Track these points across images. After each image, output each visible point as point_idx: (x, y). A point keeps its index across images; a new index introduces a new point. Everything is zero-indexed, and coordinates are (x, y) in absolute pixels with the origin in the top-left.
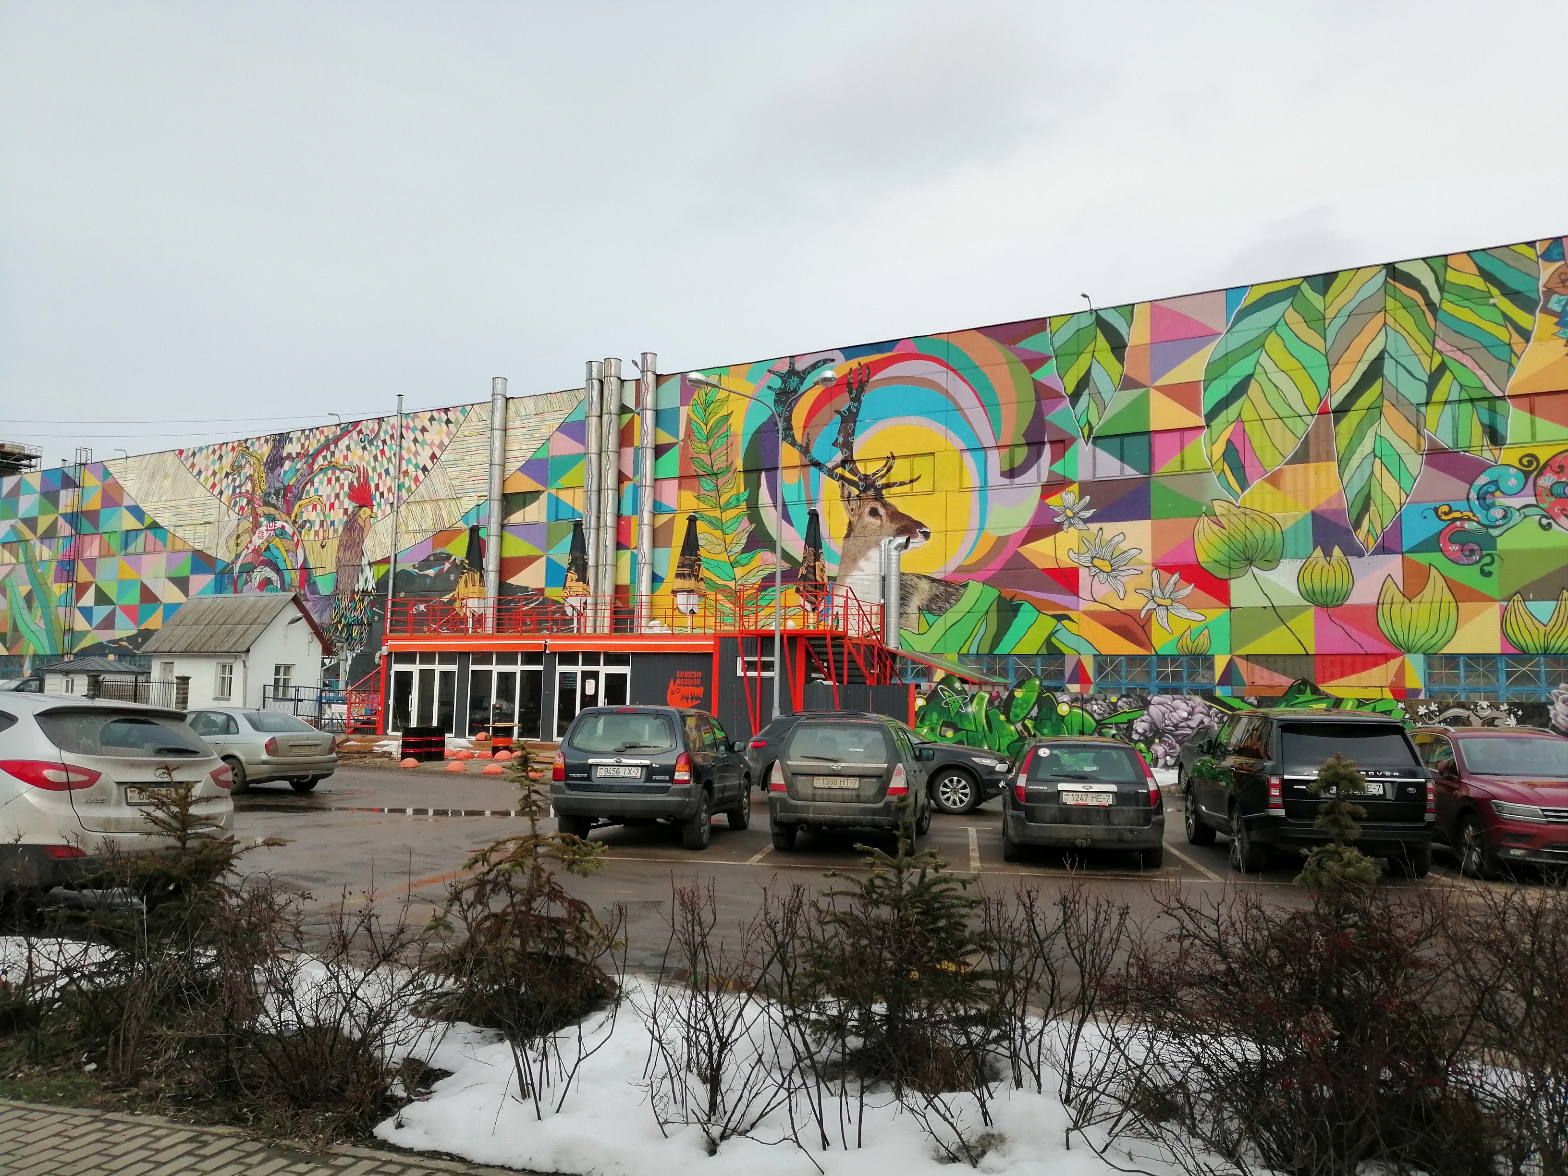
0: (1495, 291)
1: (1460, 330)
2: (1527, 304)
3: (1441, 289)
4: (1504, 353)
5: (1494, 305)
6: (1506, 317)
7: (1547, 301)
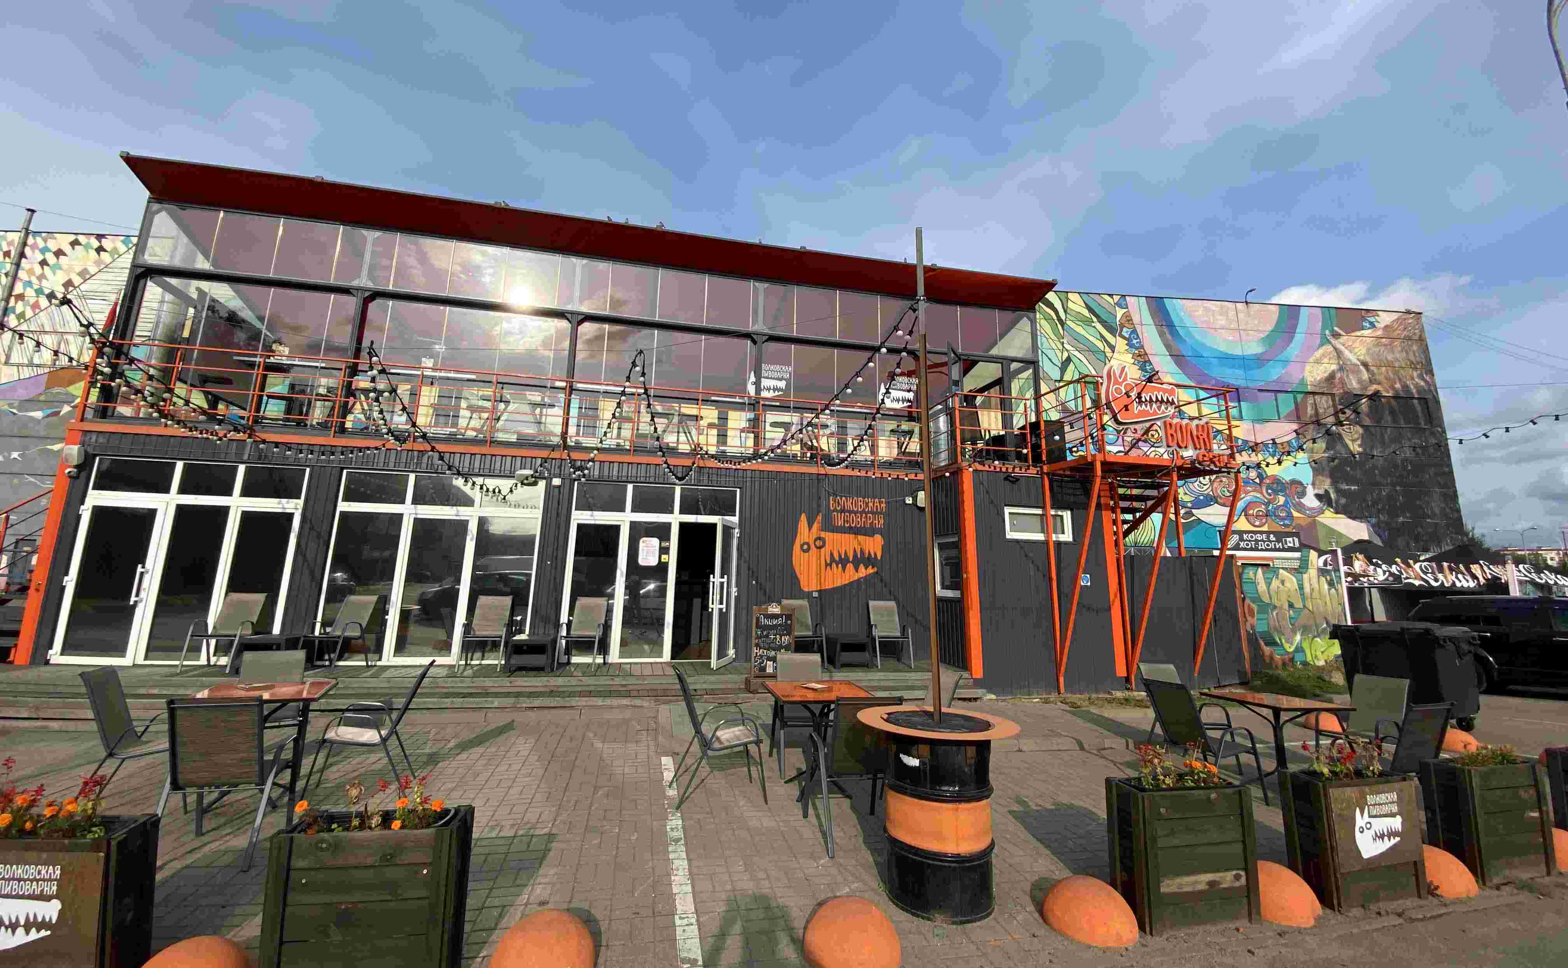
0: (1095, 319)
1: (1077, 338)
2: (1112, 331)
3: (1065, 311)
4: (1101, 357)
5: (1094, 327)
6: (1102, 336)
7: (1121, 330)
